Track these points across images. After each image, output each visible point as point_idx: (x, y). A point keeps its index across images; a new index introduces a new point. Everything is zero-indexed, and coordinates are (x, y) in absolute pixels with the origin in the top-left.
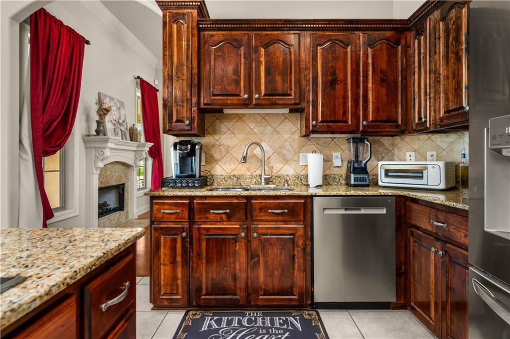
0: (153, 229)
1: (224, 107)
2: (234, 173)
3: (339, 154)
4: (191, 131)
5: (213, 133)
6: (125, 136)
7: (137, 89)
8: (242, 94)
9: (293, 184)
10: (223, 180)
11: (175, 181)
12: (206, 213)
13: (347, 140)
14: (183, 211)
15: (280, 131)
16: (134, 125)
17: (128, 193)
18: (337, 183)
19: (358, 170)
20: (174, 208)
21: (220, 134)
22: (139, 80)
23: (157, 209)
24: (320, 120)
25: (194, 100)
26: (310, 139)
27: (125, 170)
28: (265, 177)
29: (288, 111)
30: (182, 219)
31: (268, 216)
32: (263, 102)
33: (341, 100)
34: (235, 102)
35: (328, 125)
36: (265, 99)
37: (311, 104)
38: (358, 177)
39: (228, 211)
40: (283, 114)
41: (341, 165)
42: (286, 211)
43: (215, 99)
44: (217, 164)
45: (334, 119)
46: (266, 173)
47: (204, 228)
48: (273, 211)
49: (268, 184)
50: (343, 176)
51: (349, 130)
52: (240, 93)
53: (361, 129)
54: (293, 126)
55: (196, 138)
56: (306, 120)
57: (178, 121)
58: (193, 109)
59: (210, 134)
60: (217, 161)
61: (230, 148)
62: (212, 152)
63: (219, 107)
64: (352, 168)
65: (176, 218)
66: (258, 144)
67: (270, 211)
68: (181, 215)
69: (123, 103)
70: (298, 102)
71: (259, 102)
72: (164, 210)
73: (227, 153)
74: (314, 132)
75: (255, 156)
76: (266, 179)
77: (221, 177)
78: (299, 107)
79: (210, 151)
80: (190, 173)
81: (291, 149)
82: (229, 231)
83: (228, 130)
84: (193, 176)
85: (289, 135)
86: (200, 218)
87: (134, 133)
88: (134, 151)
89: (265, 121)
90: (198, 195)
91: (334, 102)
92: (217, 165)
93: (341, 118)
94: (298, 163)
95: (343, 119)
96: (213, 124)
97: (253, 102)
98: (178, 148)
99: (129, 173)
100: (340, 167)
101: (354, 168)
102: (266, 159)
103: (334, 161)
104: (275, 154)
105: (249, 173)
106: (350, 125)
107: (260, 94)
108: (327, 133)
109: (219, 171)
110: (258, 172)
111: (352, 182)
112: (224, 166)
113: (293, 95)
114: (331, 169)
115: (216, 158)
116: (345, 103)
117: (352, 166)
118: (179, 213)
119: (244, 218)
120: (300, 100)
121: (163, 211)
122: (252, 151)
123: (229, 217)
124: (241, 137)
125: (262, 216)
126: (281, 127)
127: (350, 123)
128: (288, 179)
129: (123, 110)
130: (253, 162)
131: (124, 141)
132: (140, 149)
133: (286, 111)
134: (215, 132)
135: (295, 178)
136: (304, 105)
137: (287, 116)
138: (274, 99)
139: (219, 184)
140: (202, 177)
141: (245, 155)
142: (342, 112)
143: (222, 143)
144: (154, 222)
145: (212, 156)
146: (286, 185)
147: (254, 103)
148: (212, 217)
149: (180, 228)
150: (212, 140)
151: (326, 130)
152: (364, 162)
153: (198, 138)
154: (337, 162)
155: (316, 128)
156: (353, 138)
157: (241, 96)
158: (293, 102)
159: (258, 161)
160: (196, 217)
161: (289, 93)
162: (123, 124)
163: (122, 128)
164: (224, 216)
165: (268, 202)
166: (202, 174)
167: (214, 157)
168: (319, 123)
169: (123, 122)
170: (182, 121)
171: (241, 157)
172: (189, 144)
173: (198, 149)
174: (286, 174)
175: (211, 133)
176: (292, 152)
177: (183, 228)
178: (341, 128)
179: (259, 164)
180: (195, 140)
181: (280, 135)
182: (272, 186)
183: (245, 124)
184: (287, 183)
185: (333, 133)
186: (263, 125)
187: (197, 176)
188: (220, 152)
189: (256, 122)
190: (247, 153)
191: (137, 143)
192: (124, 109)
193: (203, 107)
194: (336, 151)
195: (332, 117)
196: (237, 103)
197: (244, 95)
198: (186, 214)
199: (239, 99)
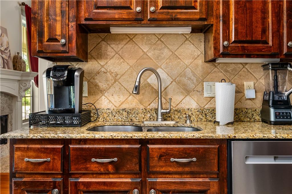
0: (13, 184)
1: (110, 22)
2: (124, 106)
3: (251, 84)
4: (68, 53)
5: (98, 58)
6: (8, 64)
7: (22, 16)
8: (133, 6)
9: (196, 120)
10: (110, 115)
11: (47, 117)
12: (85, 162)
13: (263, 66)
14: (54, 159)
15: (180, 55)
16: (18, 53)
17: (12, 125)
18: (250, 119)
19: (278, 103)
20: (42, 155)
21: (107, 58)
22: (24, 6)
23: (18, 157)
24: (233, 40)
25: (72, 13)
26: (216, 65)
27: (8, 100)
28: (163, 111)
29: (191, 30)
30: (52, 170)
31: (170, 166)
32: (161, 17)
33: (259, 15)
34: (124, 17)
35: (243, 46)
36: (162, 13)
37: (221, 19)
38: (279, 113)
39: (116, 159)
40: (182, 34)
41: (255, 97)
42: (194, 159)
43: (99, 13)
44: (103, 95)
45: (250, 39)
46: (164, 106)
47: (83, 183)
48: (176, 160)
49: (165, 120)
50: (257, 111)
51: (270, 53)
52: (131, 4)
53: (285, 51)
54: (196, 50)
55: (76, 63)
56: (214, 40)
57: (51, 40)
58: (70, 24)
59: (95, 59)
60: (102, 92)
61: (119, 76)
62: (97, 81)
63: (104, 23)
64: (271, 101)
65: (45, 169)
66: (153, 71)
67: (172, 159)
68: (51, 164)
69: (6, 29)
70: (204, 17)
71: (155, 16)
72: (29, 157)
73: (115, 82)
74: (225, 55)
75: (149, 85)
76: (163, 114)
77: (108, 111)
78: (206, 23)
79: (94, 79)
80: (68, 107)
81: (193, 78)
82: (117, 187)
83: (117, 53)
84: (71, 111)
85: (190, 61)
86: (77, 169)
87: (18, 61)
88: (19, 81)
89: (161, 42)
90: (74, 137)
91: (251, 17)
92: (103, 97)
93: (259, 38)
94: (201, 95)
95: (262, 38)
96: (98, 47)
97: (147, 17)
98: (51, 74)
99: (13, 104)
100: (253, 99)
101: (273, 101)
102: (163, 89)
103: (246, 92)
104: (174, 83)
105: (142, 107)
106: (271, 47)
107: (156, 6)
108: (241, 56)
109: (105, 103)
110: (153, 105)
111: (272, 119)
112: (111, 98)
113: (198, 8)
114: (243, 101)
115: (101, 87)
116: (265, 18)
117: (271, 98)
118: (49, 162)
119: (138, 169)
120: (207, 14)
121: (26, 159)
122: (145, 80)
123: (118, 169)
124: (132, 62)
125: (162, 167)
126: (181, 50)
127: (271, 43)
128: (190, 114)
129: (5, 37)
130: (146, 93)
131: (7, 69)
132: (24, 78)
133: (187, 30)
134: (99, 56)
135: (198, 113)
136: (212, 21)
137: (187, 37)
138: (174, 12)
139: (105, 120)
140: (84, 111)
141: (137, 84)
142: (260, 30)
143: (108, 70)
144: (15, 173)
145: (96, 85)
146: (188, 122)
147: (149, 18)
148: (94, 168)
149: (50, 182)
150: (96, 66)
151: (241, 53)
152: (286, 93)
153: (80, 63)
154: (250, 94)
155: (228, 50)
156: (272, 64)
157: (131, 9)
158: (198, 17)
159: (152, 92)
160: (73, 167)
161: (193, 5)
162: (6, 51)
163: (4, 56)
164: (110, 167)
165: (170, 148)
166: (84, 107)
167: (98, 86)
168: (231, 44)
169: (6, 49)
170: (57, 40)
171: (133, 86)
172: (65, 70)
173: (77, 76)
174: (187, 107)
175: (96, 57)
176: (195, 81)
177: (55, 182)
178: (260, 50)
179: (154, 95)
180: (76, 65)
181: (179, 60)
182: (171, 123)
183: (137, 47)
184: (190, 119)
185: (249, 56)
186: (159, 47)
187: (77, 110)
188: (107, 80)
189: (150, 44)
190: (140, 82)
191: (22, 72)
192: (7, 36)
193: (84, 22)
194: (248, 80)
195: (249, 36)
196: (127, 17)
197: (136, 8)
198: (58, 164)
199: (130, 13)
